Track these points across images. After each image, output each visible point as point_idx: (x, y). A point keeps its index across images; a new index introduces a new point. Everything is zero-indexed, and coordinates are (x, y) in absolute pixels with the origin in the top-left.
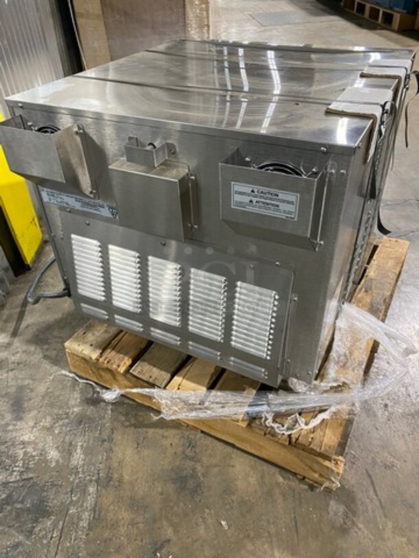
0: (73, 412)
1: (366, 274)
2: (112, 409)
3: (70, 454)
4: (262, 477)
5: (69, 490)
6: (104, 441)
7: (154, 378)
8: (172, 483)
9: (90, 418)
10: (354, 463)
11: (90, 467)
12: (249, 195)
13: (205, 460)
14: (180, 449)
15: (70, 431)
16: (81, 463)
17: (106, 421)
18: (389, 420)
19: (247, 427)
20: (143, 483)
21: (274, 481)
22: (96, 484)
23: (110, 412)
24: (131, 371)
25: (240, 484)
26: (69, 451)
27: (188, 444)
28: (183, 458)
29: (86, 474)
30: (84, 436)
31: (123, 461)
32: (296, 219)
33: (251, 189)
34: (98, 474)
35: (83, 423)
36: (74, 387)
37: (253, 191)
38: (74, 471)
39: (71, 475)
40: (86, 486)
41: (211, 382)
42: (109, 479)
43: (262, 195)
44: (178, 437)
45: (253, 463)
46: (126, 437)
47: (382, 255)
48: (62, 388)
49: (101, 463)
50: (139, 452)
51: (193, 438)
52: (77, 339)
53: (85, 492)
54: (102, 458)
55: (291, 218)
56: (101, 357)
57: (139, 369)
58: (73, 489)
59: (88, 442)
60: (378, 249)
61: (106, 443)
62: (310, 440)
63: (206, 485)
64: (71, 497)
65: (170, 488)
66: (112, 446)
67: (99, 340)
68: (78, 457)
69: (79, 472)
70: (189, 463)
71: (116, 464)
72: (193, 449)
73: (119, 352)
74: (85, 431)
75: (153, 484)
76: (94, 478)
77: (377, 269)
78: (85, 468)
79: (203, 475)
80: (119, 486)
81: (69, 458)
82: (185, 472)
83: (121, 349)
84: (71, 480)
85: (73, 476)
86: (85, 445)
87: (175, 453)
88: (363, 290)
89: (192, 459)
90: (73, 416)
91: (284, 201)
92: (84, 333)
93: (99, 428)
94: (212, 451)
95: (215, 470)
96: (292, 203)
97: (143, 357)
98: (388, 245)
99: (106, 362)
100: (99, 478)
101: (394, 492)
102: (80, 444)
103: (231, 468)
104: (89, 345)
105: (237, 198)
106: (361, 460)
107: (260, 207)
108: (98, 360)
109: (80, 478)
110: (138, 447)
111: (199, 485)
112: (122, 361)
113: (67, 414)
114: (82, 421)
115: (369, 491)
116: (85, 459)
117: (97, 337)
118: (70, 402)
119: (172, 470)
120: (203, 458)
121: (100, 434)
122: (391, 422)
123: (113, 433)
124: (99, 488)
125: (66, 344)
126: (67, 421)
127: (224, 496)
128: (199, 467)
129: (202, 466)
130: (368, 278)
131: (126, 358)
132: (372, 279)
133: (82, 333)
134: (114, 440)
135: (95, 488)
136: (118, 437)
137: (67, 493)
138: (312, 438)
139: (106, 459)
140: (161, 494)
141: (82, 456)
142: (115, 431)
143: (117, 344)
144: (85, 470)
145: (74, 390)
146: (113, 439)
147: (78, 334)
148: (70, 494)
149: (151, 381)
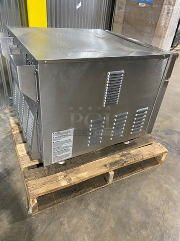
14: (9, 169)
27: (13, 169)
52: (14, 118)
56: (14, 126)
72: (12, 171)
88: (120, 155)
101: (52, 233)
104: (15, 121)
112: (16, 130)
120: (12, 176)
122: (83, 211)
132: (129, 153)
149: (16, 140)
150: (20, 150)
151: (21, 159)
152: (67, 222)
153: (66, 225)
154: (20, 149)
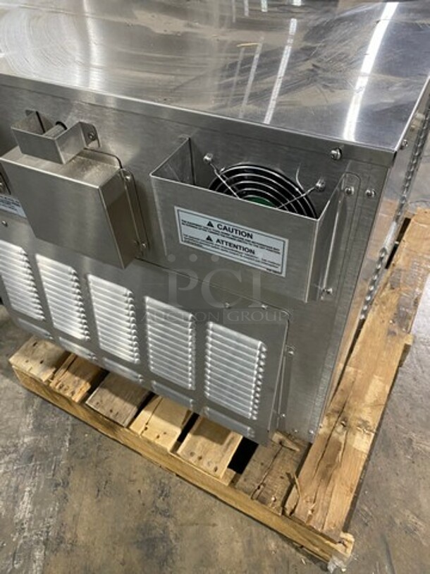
0: (24, 443)
1: (393, 262)
2: (70, 440)
3: (16, 503)
4: (250, 543)
5: (10, 553)
6: (57, 485)
7: (115, 412)
8: (138, 548)
9: (43, 453)
10: (366, 525)
11: (39, 521)
12: (205, 229)
13: (179, 515)
14: (150, 499)
15: (17, 469)
16: (28, 516)
17: (61, 456)
18: (413, 462)
19: (230, 485)
20: (102, 547)
21: (264, 548)
22: (44, 547)
23: (67, 444)
24: (87, 402)
25: (222, 552)
26: (14, 497)
27: (160, 492)
28: (153, 512)
29: (33, 532)
30: (34, 478)
31: (79, 514)
32: (283, 275)
33: (208, 221)
34: (48, 532)
35: (34, 460)
36: (27, 408)
37: (210, 224)
38: (18, 527)
39: (15, 534)
40: (31, 549)
41: (187, 420)
42: (60, 540)
43: (225, 231)
44: (148, 481)
45: (239, 521)
46: (84, 480)
47: (414, 234)
48: (13, 410)
49: (51, 517)
50: (99, 501)
51: (167, 482)
52: (25, 354)
53: (29, 557)
54: (54, 509)
55: (275, 272)
56: (52, 379)
57: (98, 399)
58: (15, 553)
59: (38, 488)
60: (410, 225)
61: (59, 488)
62: (310, 512)
63: (178, 552)
64: (13, 565)
65: (135, 555)
66: (67, 492)
67: (52, 354)
68: (25, 508)
69: (23, 529)
70: (160, 519)
71: (70, 519)
72: (166, 499)
73: (74, 373)
74: (35, 470)
75: (114, 549)
76: (42, 539)
77: (408, 255)
78: (32, 523)
79: (177, 538)
80: (72, 550)
81: (13, 509)
82: (154, 532)
83: (78, 369)
84: (14, 540)
85: (17, 534)
86: (34, 490)
87: (144, 504)
88: (389, 285)
89: (164, 513)
90: (23, 449)
91: (262, 246)
92: (34, 345)
93: (53, 467)
94: (189, 501)
95: (192, 530)
96: (276, 251)
97: (103, 382)
98: (423, 219)
99: (57, 387)
100: (47, 539)
101: (415, 567)
102: (28, 489)
103: (211, 527)
104: (38, 361)
105: (187, 231)
106: (375, 520)
107: (225, 249)
108: (48, 381)
109: (25, 537)
110: (98, 495)
111: (170, 552)
112: (76, 386)
113: (15, 446)
114: (32, 456)
115: (384, 566)
116: (33, 511)
117: (50, 350)
118: (20, 428)
119: (138, 529)
120: (178, 512)
121: (53, 475)
122: (415, 466)
123: (69, 474)
124: (46, 553)
125: (12, 360)
126: (14, 456)
127: (201, 568)
128: (171, 527)
129: (175, 524)
130: (395, 268)
131: (83, 382)
132: (400, 270)
133: (32, 344)
134: (70, 485)
135: (43, 552)
136: (75, 480)
137: (7, 558)
138: (313, 511)
139: (59, 512)
140: (123, 564)
141: (29, 506)
142: (72, 472)
143: (73, 362)
144: (31, 527)
145: (27, 413)
146: (68, 483)
147: (27, 346)
148: (11, 559)
149: (111, 416)
150: (158, 437)
151: (193, 460)
152: (415, 518)
153: (421, 526)
154: (156, 435)
